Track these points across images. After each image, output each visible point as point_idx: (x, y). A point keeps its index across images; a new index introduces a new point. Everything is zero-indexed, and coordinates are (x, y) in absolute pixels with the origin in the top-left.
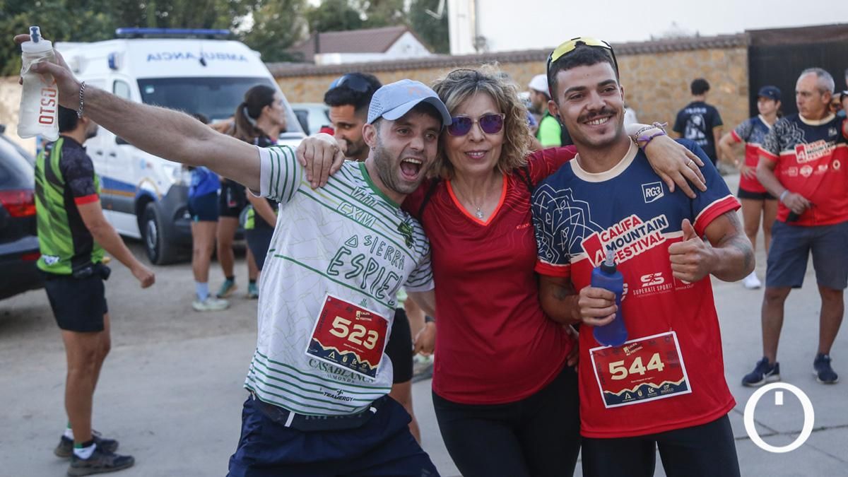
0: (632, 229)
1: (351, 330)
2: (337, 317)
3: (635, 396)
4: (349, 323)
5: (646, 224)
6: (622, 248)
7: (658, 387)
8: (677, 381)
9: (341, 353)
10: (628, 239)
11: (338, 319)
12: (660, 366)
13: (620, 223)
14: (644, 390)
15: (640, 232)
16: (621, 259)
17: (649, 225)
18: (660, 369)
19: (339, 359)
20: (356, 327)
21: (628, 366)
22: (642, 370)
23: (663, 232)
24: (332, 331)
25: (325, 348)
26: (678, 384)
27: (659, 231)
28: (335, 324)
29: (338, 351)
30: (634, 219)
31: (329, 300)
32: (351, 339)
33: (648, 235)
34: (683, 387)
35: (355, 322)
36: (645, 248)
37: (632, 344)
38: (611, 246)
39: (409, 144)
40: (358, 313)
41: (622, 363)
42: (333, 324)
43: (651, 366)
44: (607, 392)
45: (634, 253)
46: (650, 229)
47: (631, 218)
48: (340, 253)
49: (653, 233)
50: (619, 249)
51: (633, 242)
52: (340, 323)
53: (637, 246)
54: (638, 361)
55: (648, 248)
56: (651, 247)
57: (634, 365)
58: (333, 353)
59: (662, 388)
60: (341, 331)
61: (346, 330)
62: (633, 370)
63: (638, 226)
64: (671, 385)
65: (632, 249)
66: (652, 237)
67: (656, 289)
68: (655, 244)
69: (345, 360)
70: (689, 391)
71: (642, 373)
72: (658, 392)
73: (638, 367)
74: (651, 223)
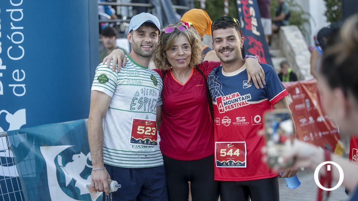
0: (236, 98)
1: (145, 130)
2: (139, 126)
3: (227, 164)
4: (144, 127)
5: (241, 97)
6: (230, 105)
7: (235, 163)
8: (242, 162)
9: (143, 140)
10: (233, 102)
11: (139, 127)
12: (238, 154)
13: (231, 94)
14: (231, 162)
15: (239, 99)
16: (229, 109)
17: (243, 97)
18: (238, 156)
19: (143, 142)
20: (147, 128)
21: (227, 152)
22: (231, 155)
23: (248, 101)
24: (138, 132)
25: (137, 140)
26: (242, 163)
27: (246, 100)
28: (139, 129)
29: (141, 139)
30: (237, 94)
31: (134, 120)
32: (146, 133)
33: (242, 101)
34: (244, 165)
35: (146, 126)
36: (239, 106)
37: (231, 143)
38: (225, 103)
39: (144, 40)
40: (146, 122)
41: (225, 150)
42: (138, 129)
43: (235, 154)
44: (218, 160)
45: (235, 108)
46: (243, 99)
47: (236, 93)
48: (133, 100)
49: (244, 101)
50: (229, 105)
51: (235, 103)
52: (140, 128)
53: (236, 105)
54: (231, 150)
55: (241, 107)
56: (242, 106)
57: (229, 152)
58: (140, 141)
59: (237, 163)
60: (141, 131)
61: (143, 130)
62: (228, 154)
63: (238, 97)
64: (240, 163)
65: (234, 106)
66: (243, 102)
67: (242, 123)
68: (244, 105)
69: (145, 142)
70: (245, 167)
71: (231, 156)
72: (235, 164)
73: (230, 153)
74: (244, 96)
